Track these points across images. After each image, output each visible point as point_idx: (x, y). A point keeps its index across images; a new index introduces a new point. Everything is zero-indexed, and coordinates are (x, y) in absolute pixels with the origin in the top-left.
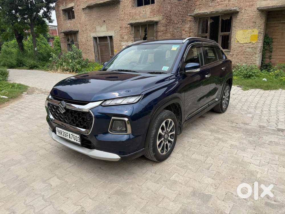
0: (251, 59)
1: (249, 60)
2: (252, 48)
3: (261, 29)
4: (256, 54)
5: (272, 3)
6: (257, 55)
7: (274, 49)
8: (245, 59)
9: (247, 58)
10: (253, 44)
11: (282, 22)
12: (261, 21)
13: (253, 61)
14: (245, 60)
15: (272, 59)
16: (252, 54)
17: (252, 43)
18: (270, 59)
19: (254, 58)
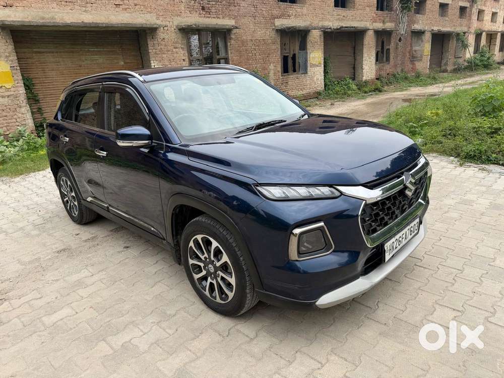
0: (15, 117)
1: (12, 121)
2: (8, 96)
3: (12, 61)
4: (20, 107)
5: (15, 16)
6: (23, 110)
7: (41, 96)
8: (4, 120)
9: (6, 116)
10: (8, 90)
11: (35, 50)
12: (6, 47)
13: (21, 121)
14: (5, 122)
15: (45, 114)
16: (12, 108)
17: (3, 88)
18: (42, 114)
19: (20, 115)
